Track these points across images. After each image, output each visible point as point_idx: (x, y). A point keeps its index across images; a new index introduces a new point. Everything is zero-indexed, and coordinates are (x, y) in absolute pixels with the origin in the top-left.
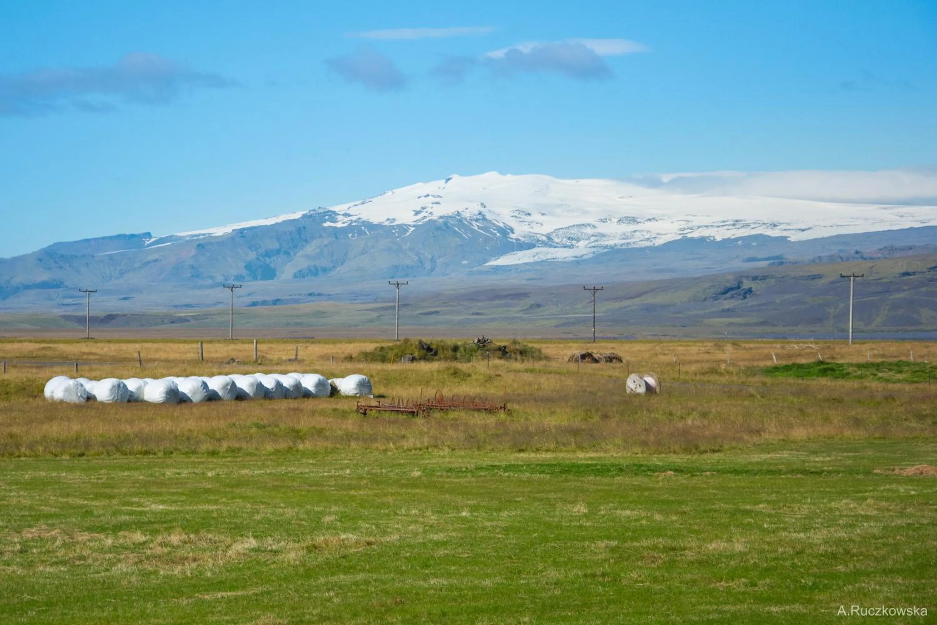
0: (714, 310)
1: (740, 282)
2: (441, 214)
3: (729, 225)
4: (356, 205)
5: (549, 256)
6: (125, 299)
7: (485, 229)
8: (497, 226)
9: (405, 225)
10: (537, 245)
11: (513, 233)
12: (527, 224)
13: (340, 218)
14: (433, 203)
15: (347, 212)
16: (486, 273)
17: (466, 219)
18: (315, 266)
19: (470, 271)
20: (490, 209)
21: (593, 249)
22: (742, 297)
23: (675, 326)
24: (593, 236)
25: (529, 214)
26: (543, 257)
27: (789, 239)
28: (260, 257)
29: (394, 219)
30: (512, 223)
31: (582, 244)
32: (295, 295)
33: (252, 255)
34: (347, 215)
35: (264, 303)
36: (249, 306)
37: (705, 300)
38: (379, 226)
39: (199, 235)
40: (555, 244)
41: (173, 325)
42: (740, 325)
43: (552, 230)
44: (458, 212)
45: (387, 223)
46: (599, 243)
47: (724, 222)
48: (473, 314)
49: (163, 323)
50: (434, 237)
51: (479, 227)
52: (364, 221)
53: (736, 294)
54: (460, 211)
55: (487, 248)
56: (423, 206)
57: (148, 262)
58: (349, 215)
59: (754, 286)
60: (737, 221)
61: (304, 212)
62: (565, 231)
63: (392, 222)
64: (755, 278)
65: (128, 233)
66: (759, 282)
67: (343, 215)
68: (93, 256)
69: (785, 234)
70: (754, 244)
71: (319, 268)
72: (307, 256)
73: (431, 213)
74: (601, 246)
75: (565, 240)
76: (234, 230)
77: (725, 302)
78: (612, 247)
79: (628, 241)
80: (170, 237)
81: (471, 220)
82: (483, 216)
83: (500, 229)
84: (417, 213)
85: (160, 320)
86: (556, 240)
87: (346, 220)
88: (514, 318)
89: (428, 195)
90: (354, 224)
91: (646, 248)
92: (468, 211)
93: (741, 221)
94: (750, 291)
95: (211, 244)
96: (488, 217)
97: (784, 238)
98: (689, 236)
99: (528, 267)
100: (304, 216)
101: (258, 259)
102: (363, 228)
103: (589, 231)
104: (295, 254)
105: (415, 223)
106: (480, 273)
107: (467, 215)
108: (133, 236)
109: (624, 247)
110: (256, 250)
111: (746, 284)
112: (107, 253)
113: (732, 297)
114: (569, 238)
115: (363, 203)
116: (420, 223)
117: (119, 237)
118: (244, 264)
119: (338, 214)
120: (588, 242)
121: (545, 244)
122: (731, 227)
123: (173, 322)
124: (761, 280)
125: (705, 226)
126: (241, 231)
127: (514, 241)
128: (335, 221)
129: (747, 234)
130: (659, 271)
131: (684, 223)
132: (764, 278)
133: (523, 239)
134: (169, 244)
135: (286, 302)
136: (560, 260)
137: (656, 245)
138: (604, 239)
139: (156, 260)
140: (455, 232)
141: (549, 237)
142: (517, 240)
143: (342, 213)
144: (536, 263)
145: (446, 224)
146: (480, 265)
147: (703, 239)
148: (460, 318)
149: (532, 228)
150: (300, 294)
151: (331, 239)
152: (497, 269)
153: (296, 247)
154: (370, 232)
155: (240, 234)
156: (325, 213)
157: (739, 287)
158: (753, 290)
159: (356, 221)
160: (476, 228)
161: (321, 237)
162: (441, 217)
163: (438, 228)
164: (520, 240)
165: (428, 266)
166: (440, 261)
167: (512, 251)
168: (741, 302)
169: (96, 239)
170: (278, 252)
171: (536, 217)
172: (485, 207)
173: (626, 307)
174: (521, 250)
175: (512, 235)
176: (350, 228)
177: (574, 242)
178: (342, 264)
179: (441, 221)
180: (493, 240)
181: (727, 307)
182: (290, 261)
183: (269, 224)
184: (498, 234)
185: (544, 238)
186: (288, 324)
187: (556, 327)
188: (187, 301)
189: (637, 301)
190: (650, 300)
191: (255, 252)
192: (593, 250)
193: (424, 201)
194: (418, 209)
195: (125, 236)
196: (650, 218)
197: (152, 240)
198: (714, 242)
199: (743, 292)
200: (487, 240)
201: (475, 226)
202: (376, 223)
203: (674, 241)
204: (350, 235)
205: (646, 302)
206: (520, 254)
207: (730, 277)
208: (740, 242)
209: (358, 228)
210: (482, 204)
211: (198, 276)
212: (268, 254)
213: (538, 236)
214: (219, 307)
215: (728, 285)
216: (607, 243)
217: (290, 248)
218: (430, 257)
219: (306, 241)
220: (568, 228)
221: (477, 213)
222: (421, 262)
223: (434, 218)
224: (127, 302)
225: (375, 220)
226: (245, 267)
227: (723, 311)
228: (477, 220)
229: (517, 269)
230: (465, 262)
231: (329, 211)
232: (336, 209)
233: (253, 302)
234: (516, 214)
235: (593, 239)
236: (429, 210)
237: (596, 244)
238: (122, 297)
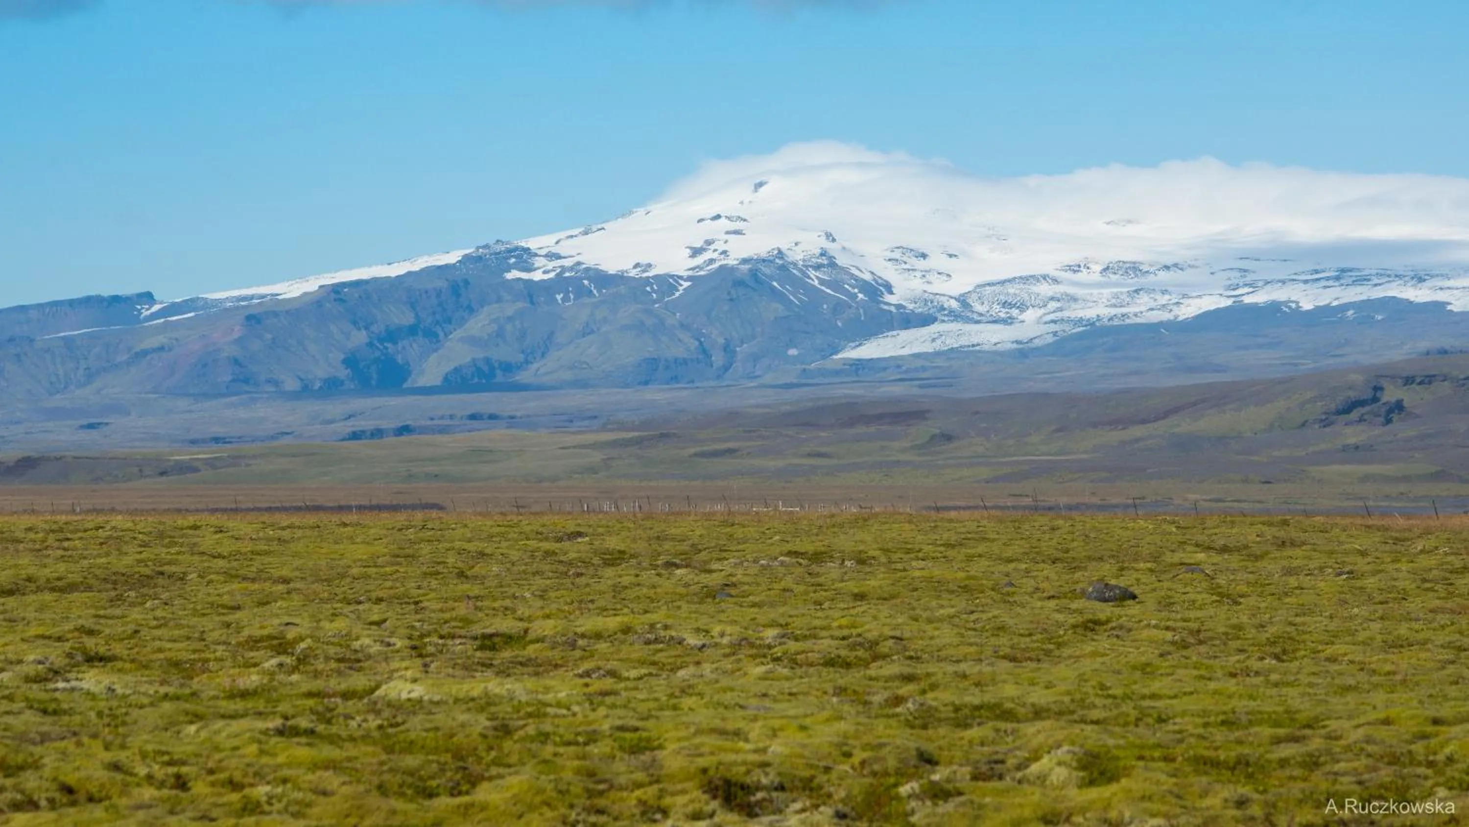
0: (1323, 446)
1: (1377, 389)
2: (745, 255)
3: (1328, 279)
4: (572, 237)
5: (964, 341)
6: (91, 426)
7: (836, 285)
8: (856, 279)
9: (672, 276)
10: (940, 317)
11: (891, 293)
12: (918, 274)
13: (539, 262)
14: (728, 233)
15: (555, 250)
16: (837, 373)
17: (795, 264)
18: (487, 361)
19: (805, 370)
20: (846, 245)
21: (1052, 325)
22: (1382, 419)
23: (1246, 481)
24: (1052, 299)
25: (924, 256)
26: (952, 343)
27: (1449, 308)
28: (375, 342)
29: (649, 265)
30: (889, 273)
31: (1030, 315)
32: (442, 418)
33: (360, 338)
34: (553, 256)
35: (378, 433)
36: (344, 440)
37: (1303, 425)
38: (620, 278)
39: (252, 297)
40: (976, 317)
41: (164, 478)
42: (1387, 479)
43: (971, 288)
44: (780, 251)
45: (633, 273)
46: (1066, 314)
47: (1317, 272)
48: (809, 455)
49: (141, 474)
50: (731, 300)
51: (822, 282)
52: (588, 269)
53: (1368, 413)
54: (784, 248)
55: (840, 324)
56: (709, 238)
57: (145, 353)
58: (559, 257)
59: (1408, 396)
60: (1343, 271)
61: (467, 251)
62: (997, 288)
63: (644, 271)
64: (1409, 381)
65: (106, 292)
66: (1418, 388)
67: (546, 256)
68: (32, 341)
69: (1441, 297)
70: (1380, 318)
71: (496, 365)
72: (472, 341)
73: (724, 252)
74: (1069, 321)
75: (996, 307)
76: (321, 287)
77: (1349, 430)
78: (1091, 323)
79: (1124, 310)
80: (192, 300)
81: (807, 267)
82: (831, 258)
83: (865, 286)
84: (696, 252)
85: (135, 470)
86: (978, 307)
87: (551, 265)
88: (898, 463)
89: (718, 217)
90: (567, 274)
91: (1161, 324)
92: (798, 249)
93: (1351, 270)
94: (1399, 406)
95: (276, 314)
96: (841, 261)
97: (1440, 306)
98: (1247, 300)
99: (919, 363)
100: (466, 257)
101: (370, 345)
102: (586, 282)
103: (1045, 289)
104: (446, 335)
105: (690, 273)
106: (822, 372)
107: (797, 256)
108: (116, 299)
109: (1116, 322)
110: (366, 328)
111: (1391, 394)
112: (62, 334)
113: (1361, 420)
114: (1005, 304)
115: (586, 233)
116: (702, 273)
117: (88, 301)
118: (342, 356)
119: (536, 255)
120: (1043, 311)
121: (955, 316)
122: (1331, 283)
123: (163, 474)
124: (1420, 383)
125: (1279, 281)
126: (337, 289)
127: (893, 309)
128: (530, 269)
129: (1364, 297)
130: (1191, 370)
131: (1238, 274)
132: (1428, 380)
133: (911, 306)
134: (192, 314)
135: (423, 430)
136: (986, 348)
137: (1180, 319)
138: (1073, 305)
139: (161, 348)
140: (773, 289)
141: (963, 300)
142: (899, 307)
143: (543, 252)
144: (937, 354)
145: (754, 273)
146: (824, 358)
147: (1274, 308)
148: (780, 463)
149: (928, 282)
150: (451, 417)
151: (520, 305)
152: (859, 365)
153: (449, 321)
154: (599, 291)
155: (333, 296)
156: (510, 251)
157: (1375, 400)
158: (1405, 404)
159: (571, 269)
160: (816, 283)
161: (499, 300)
162: (745, 261)
163: (740, 283)
164: (904, 307)
165: (718, 359)
166: (742, 350)
167: (889, 330)
168: (1378, 431)
169: (40, 306)
170: (412, 330)
171: (937, 261)
172: (834, 240)
173: (1137, 440)
174: (906, 329)
175: (888, 298)
176: (560, 283)
177: (1015, 312)
178: (543, 355)
179: (747, 267)
180: (850, 307)
181: (1352, 441)
182: (436, 350)
183: (393, 275)
184: (861, 296)
185: (954, 304)
186: (410, 476)
187: (987, 482)
188: (218, 431)
189: (1161, 427)
190: (1183, 425)
191: (364, 332)
192: (1053, 327)
193: (711, 229)
194: (698, 244)
195: (99, 299)
196: (1169, 263)
197: (156, 308)
198: (1297, 312)
199: (1383, 410)
200: (838, 307)
201: (814, 278)
202: (612, 272)
203: (1218, 311)
204: (559, 297)
205: (1177, 430)
206: (905, 335)
207: (1357, 378)
208: (1350, 313)
209: (576, 282)
210: (830, 237)
211: (246, 381)
212: (393, 335)
213: (942, 298)
214: (286, 441)
215: (1353, 395)
216: (1080, 314)
217: (437, 323)
218: (721, 341)
219: (471, 310)
220: (1002, 283)
221: (818, 251)
222: (704, 351)
223: (731, 262)
224: (94, 434)
225: (611, 267)
226: (344, 361)
227: (1345, 448)
228: (817, 267)
229: (899, 367)
230: (793, 352)
231: (516, 249)
232: (532, 244)
233: (354, 433)
234: (897, 255)
235: (1053, 305)
236: (721, 247)
237: (1059, 315)
238: (85, 422)
